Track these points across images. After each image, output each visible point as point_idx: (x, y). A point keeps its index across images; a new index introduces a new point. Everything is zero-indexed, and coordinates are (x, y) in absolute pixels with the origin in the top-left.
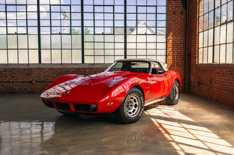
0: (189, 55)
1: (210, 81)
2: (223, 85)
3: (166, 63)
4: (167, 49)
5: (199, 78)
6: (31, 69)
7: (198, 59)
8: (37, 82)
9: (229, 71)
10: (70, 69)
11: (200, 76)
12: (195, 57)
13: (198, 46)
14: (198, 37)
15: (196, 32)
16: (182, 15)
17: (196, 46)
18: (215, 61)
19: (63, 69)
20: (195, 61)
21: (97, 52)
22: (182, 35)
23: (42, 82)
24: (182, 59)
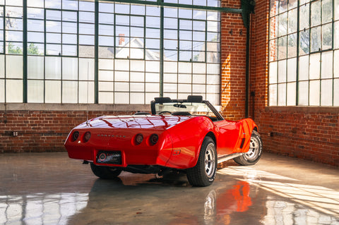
0: (253, 94)
1: (294, 131)
2: (318, 135)
3: (220, 104)
4: (220, 85)
5: (272, 127)
6: (11, 111)
7: (268, 99)
8: (20, 134)
9: (327, 117)
10: (75, 112)
11: (274, 124)
12: (264, 96)
13: (268, 81)
14: (268, 68)
15: (265, 62)
16: (241, 35)
17: (265, 81)
18: (300, 103)
19: (65, 112)
20: (265, 102)
21: (119, 87)
22: (242, 65)
23: (28, 133)
24: (242, 100)
